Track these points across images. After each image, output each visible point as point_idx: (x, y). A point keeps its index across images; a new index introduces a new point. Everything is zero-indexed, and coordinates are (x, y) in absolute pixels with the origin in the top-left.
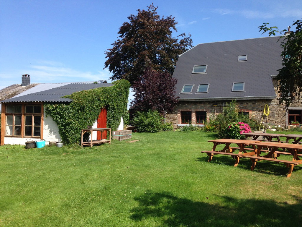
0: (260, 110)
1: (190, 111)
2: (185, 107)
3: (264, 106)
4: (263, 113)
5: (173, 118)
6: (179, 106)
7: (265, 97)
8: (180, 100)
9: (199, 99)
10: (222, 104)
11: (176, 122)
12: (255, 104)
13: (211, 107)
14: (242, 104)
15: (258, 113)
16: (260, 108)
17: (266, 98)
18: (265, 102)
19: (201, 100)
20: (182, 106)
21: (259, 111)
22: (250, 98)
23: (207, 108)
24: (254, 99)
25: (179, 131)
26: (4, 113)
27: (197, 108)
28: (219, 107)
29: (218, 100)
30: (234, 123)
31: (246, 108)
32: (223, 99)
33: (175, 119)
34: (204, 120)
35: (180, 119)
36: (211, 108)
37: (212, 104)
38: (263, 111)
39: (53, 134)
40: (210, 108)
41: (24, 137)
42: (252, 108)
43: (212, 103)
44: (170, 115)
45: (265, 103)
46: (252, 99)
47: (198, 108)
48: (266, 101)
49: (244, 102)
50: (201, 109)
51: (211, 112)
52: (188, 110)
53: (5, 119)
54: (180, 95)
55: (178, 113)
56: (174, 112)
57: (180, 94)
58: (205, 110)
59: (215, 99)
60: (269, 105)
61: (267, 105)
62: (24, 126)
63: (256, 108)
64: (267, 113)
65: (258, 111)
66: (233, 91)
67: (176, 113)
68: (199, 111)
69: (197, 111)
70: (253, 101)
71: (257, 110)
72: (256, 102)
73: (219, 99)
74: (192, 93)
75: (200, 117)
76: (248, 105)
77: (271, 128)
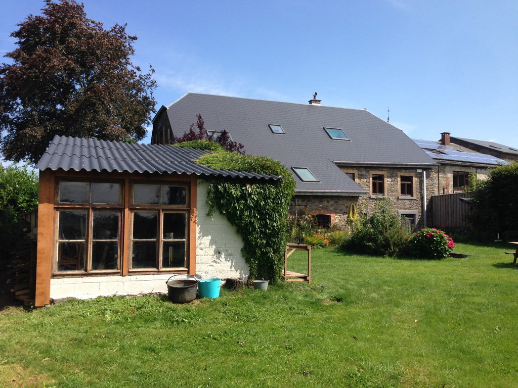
0: (345, 213)
3: (350, 206)
4: (349, 217)
7: (354, 193)
12: (338, 203)
14: (322, 202)
15: (342, 217)
16: (345, 210)
17: (355, 195)
18: (350, 200)
21: (343, 214)
26: (49, 202)
31: (326, 209)
38: (349, 214)
39: (226, 260)
41: (130, 273)
42: (335, 209)
45: (350, 202)
46: (339, 194)
49: (324, 200)
53: (54, 222)
60: (356, 205)
61: (353, 205)
62: (129, 239)
63: (340, 208)
64: (353, 217)
65: (341, 214)
66: (303, 179)
70: (336, 199)
71: (341, 212)
72: (339, 200)
76: (329, 204)
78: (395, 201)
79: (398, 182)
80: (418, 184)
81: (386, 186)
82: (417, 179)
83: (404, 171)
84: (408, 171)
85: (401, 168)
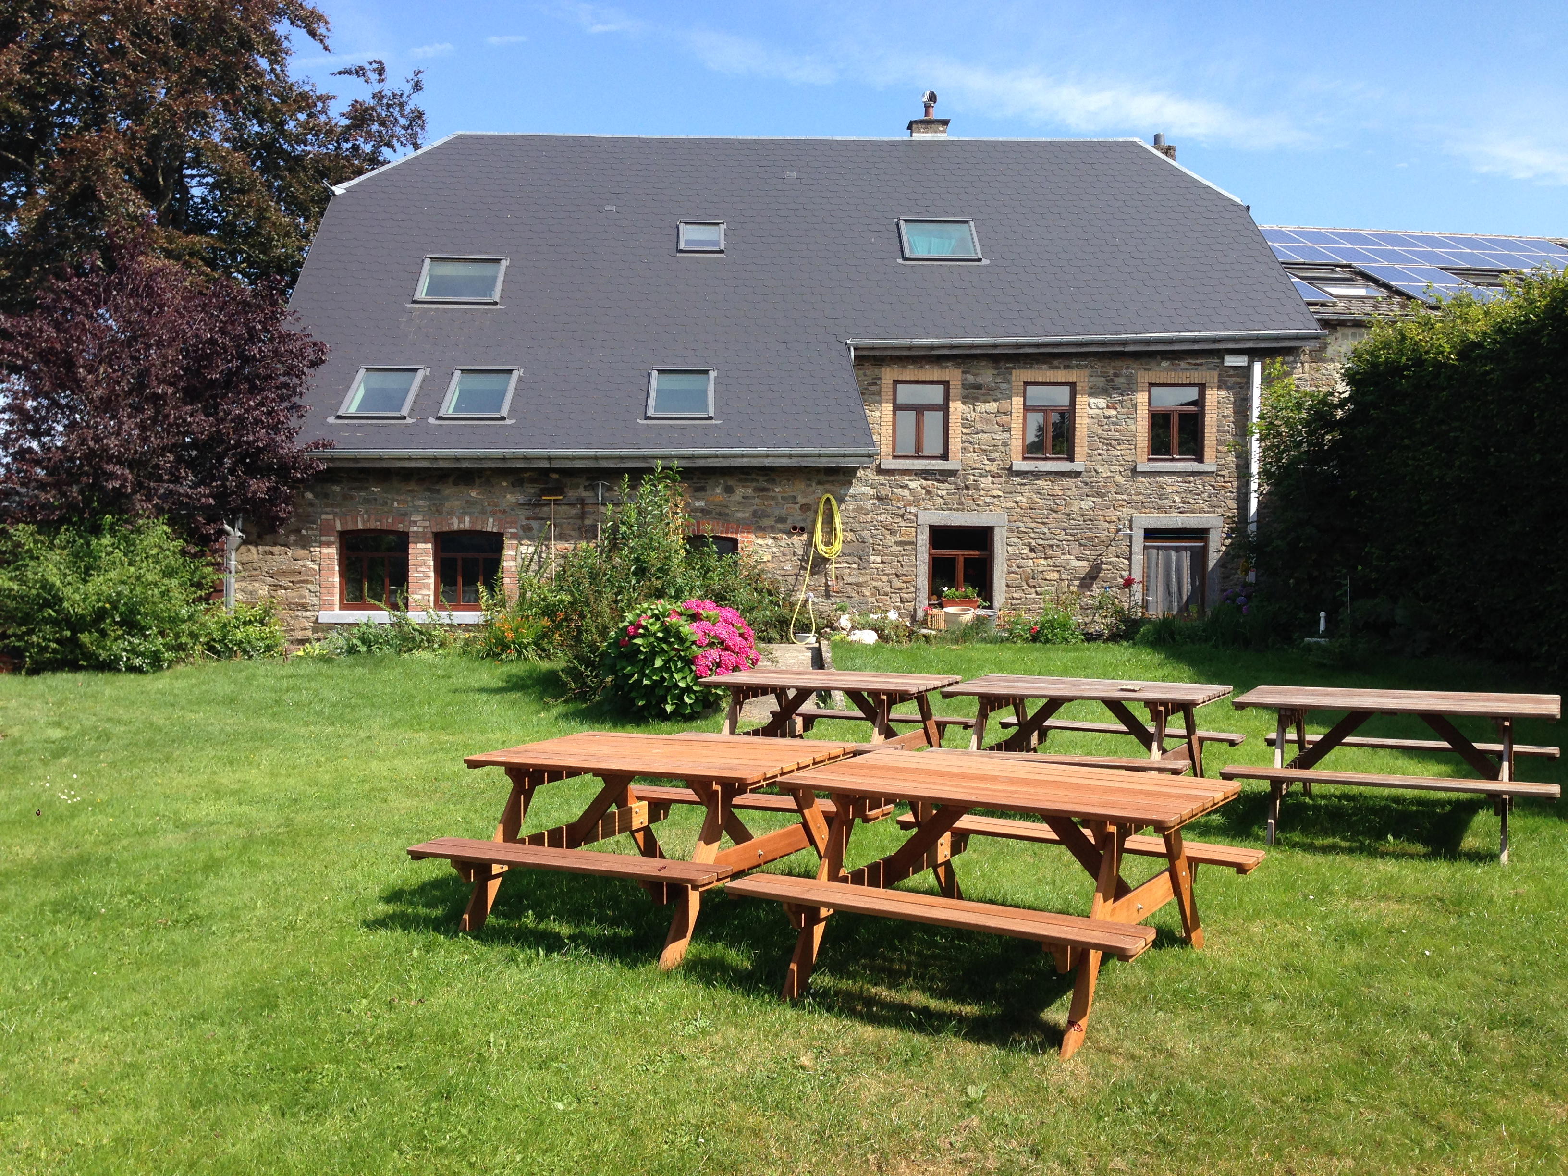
0: (795, 528)
1: (400, 527)
2: (367, 501)
3: (818, 503)
4: (810, 543)
5: (284, 573)
6: (326, 496)
7: (820, 456)
8: (332, 459)
9: (457, 459)
10: (594, 488)
11: (310, 599)
12: (771, 494)
13: (528, 505)
15: (783, 543)
16: (797, 517)
17: (824, 463)
18: (819, 483)
19: (465, 465)
20: (346, 497)
21: (789, 534)
22: (743, 456)
23: (504, 512)
24: (767, 462)
25: (325, 659)
27: (439, 512)
28: (572, 505)
29: (569, 465)
30: (660, 605)
31: (721, 515)
32: (596, 458)
33: (298, 578)
34: (485, 583)
35: (337, 579)
36: (529, 513)
37: (532, 490)
38: (812, 534)
40: (522, 515)
42: (755, 514)
43: (532, 481)
44: (265, 553)
45: (819, 490)
46: (755, 463)
47: (451, 513)
48: (825, 478)
49: (712, 481)
50: (467, 519)
51: (527, 533)
52: (388, 523)
54: (331, 425)
55: (321, 544)
56: (292, 538)
57: (331, 420)
58: (491, 526)
59: (549, 459)
60: (841, 500)
61: (828, 499)
63: (777, 512)
64: (828, 543)
65: (784, 532)
66: (651, 412)
67: (305, 543)
68: (455, 527)
69: (446, 529)
70: (761, 478)
71: (780, 526)
72: (773, 481)
73: (574, 458)
74: (409, 421)
75: (460, 563)
76: (733, 498)
77: (853, 628)
78: (1120, 479)
79: (1135, 406)
80: (1229, 412)
81: (1082, 424)
82: (1223, 393)
83: (1165, 364)
84: (1183, 364)
85: (1152, 355)
